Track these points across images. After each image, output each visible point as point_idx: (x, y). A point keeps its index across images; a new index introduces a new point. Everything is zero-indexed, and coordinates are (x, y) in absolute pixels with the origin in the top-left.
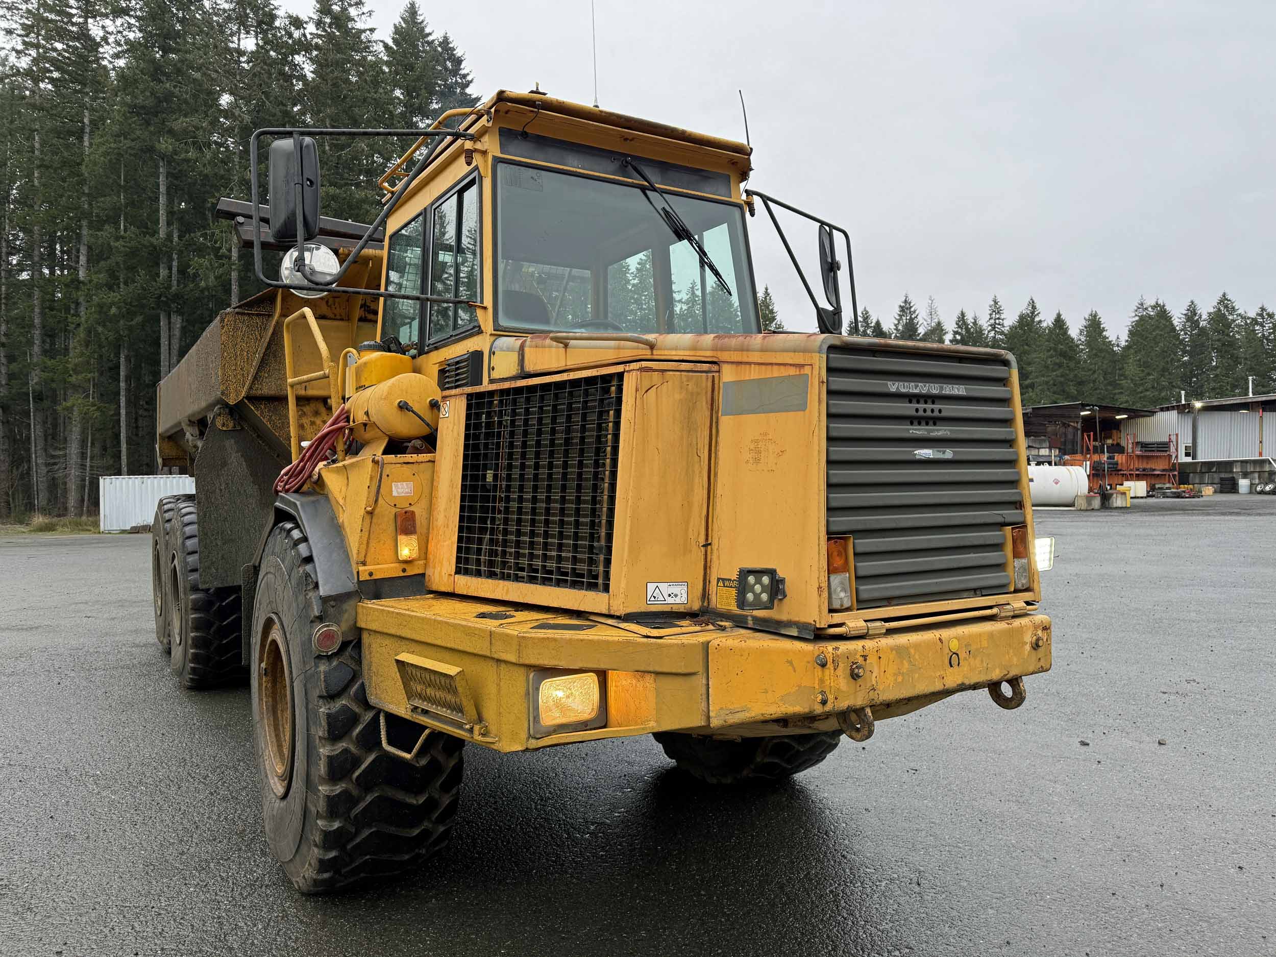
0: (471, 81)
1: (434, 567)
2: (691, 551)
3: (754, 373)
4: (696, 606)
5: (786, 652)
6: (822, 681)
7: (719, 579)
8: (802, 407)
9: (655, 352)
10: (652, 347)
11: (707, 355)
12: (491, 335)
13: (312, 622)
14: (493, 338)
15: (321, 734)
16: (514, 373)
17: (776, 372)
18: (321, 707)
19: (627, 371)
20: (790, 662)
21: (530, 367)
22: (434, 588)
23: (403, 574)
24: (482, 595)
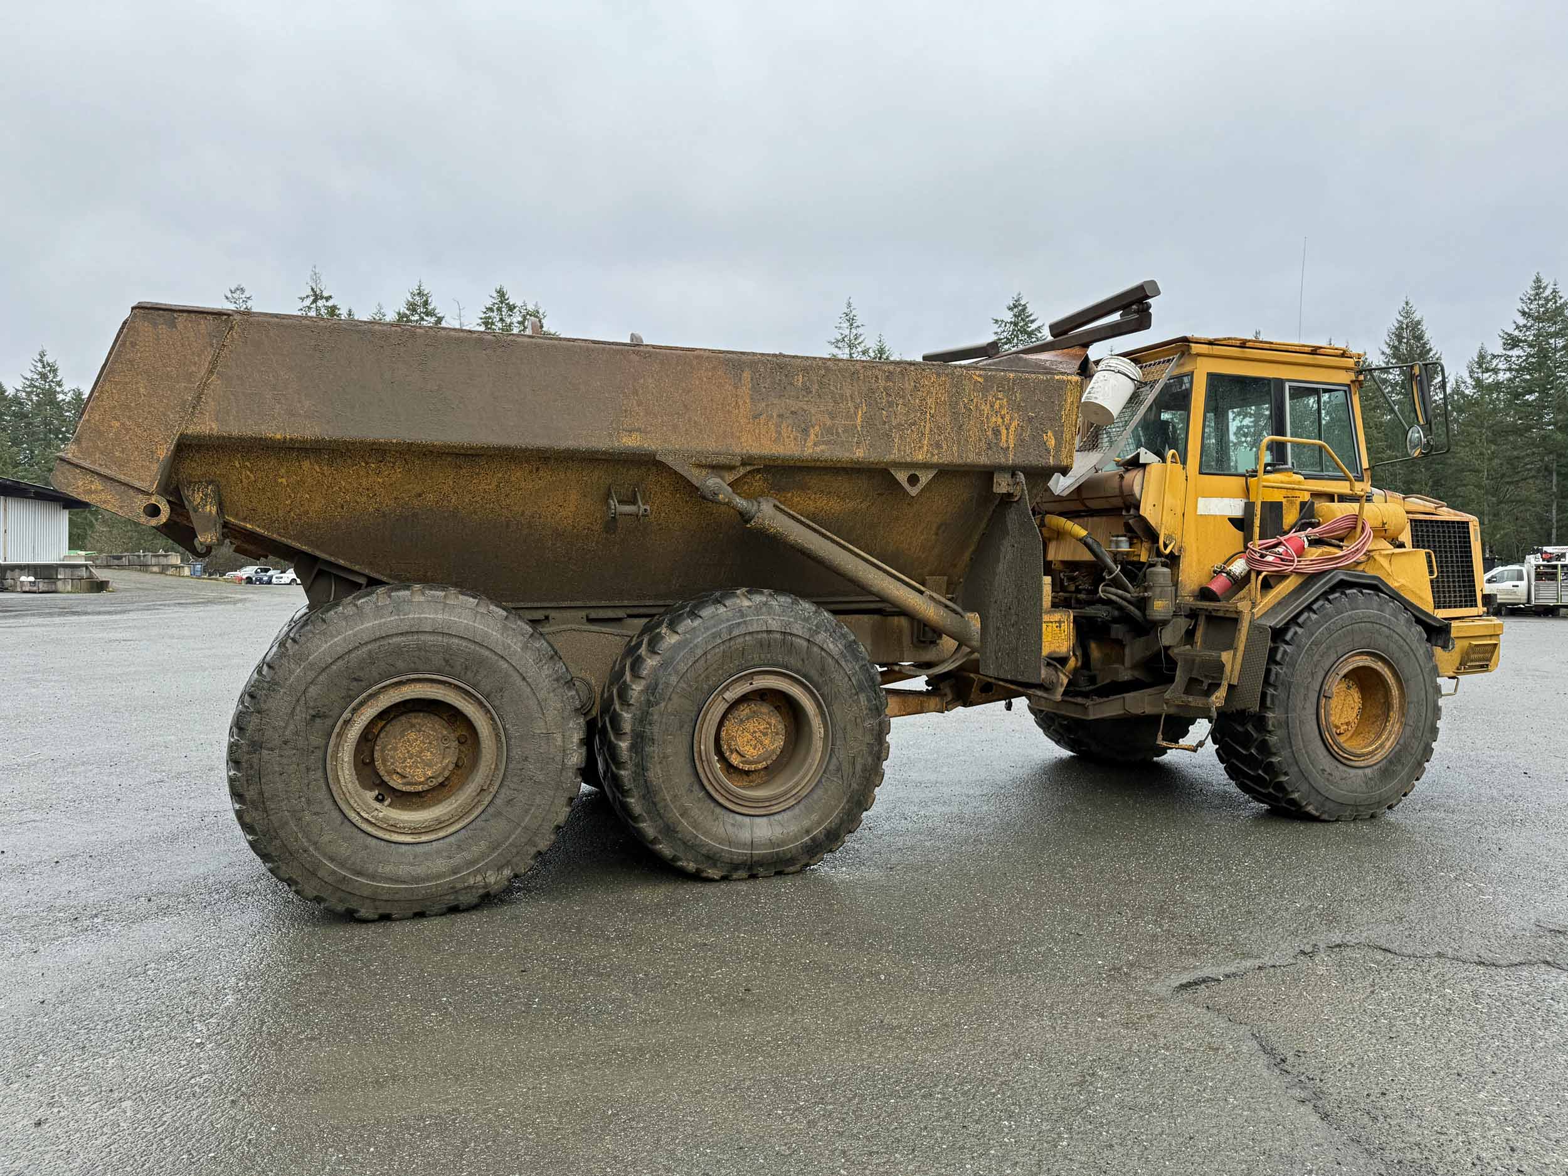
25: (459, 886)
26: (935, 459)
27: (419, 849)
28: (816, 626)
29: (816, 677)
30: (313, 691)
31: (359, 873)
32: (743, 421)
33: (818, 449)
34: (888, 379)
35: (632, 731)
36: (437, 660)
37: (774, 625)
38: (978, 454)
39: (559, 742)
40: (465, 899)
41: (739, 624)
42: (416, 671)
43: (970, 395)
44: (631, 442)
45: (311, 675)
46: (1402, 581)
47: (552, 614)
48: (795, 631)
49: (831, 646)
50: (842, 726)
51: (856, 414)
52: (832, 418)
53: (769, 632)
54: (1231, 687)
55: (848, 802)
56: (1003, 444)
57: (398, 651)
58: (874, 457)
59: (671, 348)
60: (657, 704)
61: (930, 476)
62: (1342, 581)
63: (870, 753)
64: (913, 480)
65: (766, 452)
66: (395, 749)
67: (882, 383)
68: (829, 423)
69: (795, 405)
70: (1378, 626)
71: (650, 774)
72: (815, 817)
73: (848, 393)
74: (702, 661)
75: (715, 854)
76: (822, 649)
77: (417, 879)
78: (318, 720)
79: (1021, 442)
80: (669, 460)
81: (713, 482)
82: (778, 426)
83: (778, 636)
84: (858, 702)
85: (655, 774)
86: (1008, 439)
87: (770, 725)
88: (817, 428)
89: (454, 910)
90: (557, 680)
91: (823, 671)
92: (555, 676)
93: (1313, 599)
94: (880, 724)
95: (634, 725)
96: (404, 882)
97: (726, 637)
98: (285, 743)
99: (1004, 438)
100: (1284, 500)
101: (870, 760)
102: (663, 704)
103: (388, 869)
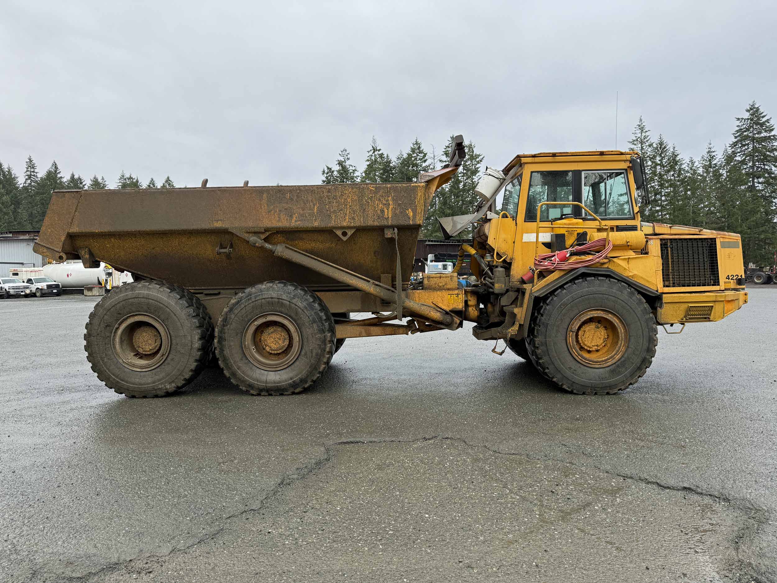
25: (156, 388)
26: (352, 225)
27: (142, 374)
28: (294, 296)
29: (294, 317)
30: (106, 317)
31: (122, 380)
32: (264, 214)
33: (297, 223)
34: (329, 192)
35: (218, 336)
36: (145, 308)
37: (274, 295)
38: (374, 221)
39: (189, 338)
40: (160, 393)
41: (259, 295)
42: (139, 311)
43: (368, 196)
44: (218, 225)
45: (105, 312)
46: (635, 272)
47: (222, 291)
48: (284, 298)
49: (300, 304)
50: (307, 337)
51: (314, 208)
52: (303, 210)
53: (272, 298)
54: (520, 325)
55: (310, 367)
56: (386, 216)
57: (132, 304)
58: (323, 225)
59: (234, 187)
60: (227, 326)
61: (352, 232)
62: (583, 273)
63: (320, 348)
64: (344, 234)
65: (274, 225)
66: (139, 339)
67: (326, 194)
68: (302, 212)
69: (286, 206)
70: (607, 296)
71: (225, 352)
72: (295, 373)
73: (310, 199)
74: (244, 309)
75: (252, 385)
76: (296, 305)
77: (140, 384)
78: (108, 328)
79: (395, 215)
80: (234, 231)
81: (253, 239)
82: (279, 214)
83: (276, 300)
84: (313, 327)
85: (227, 352)
86: (389, 213)
87: (282, 335)
88: (296, 214)
89: (156, 396)
90: (189, 316)
91: (297, 313)
92: (188, 314)
93: (564, 282)
94: (324, 336)
95: (219, 333)
96: (137, 385)
97: (253, 300)
98: (98, 334)
99: (386, 213)
100: (566, 233)
101: (320, 351)
102: (229, 326)
103: (133, 380)
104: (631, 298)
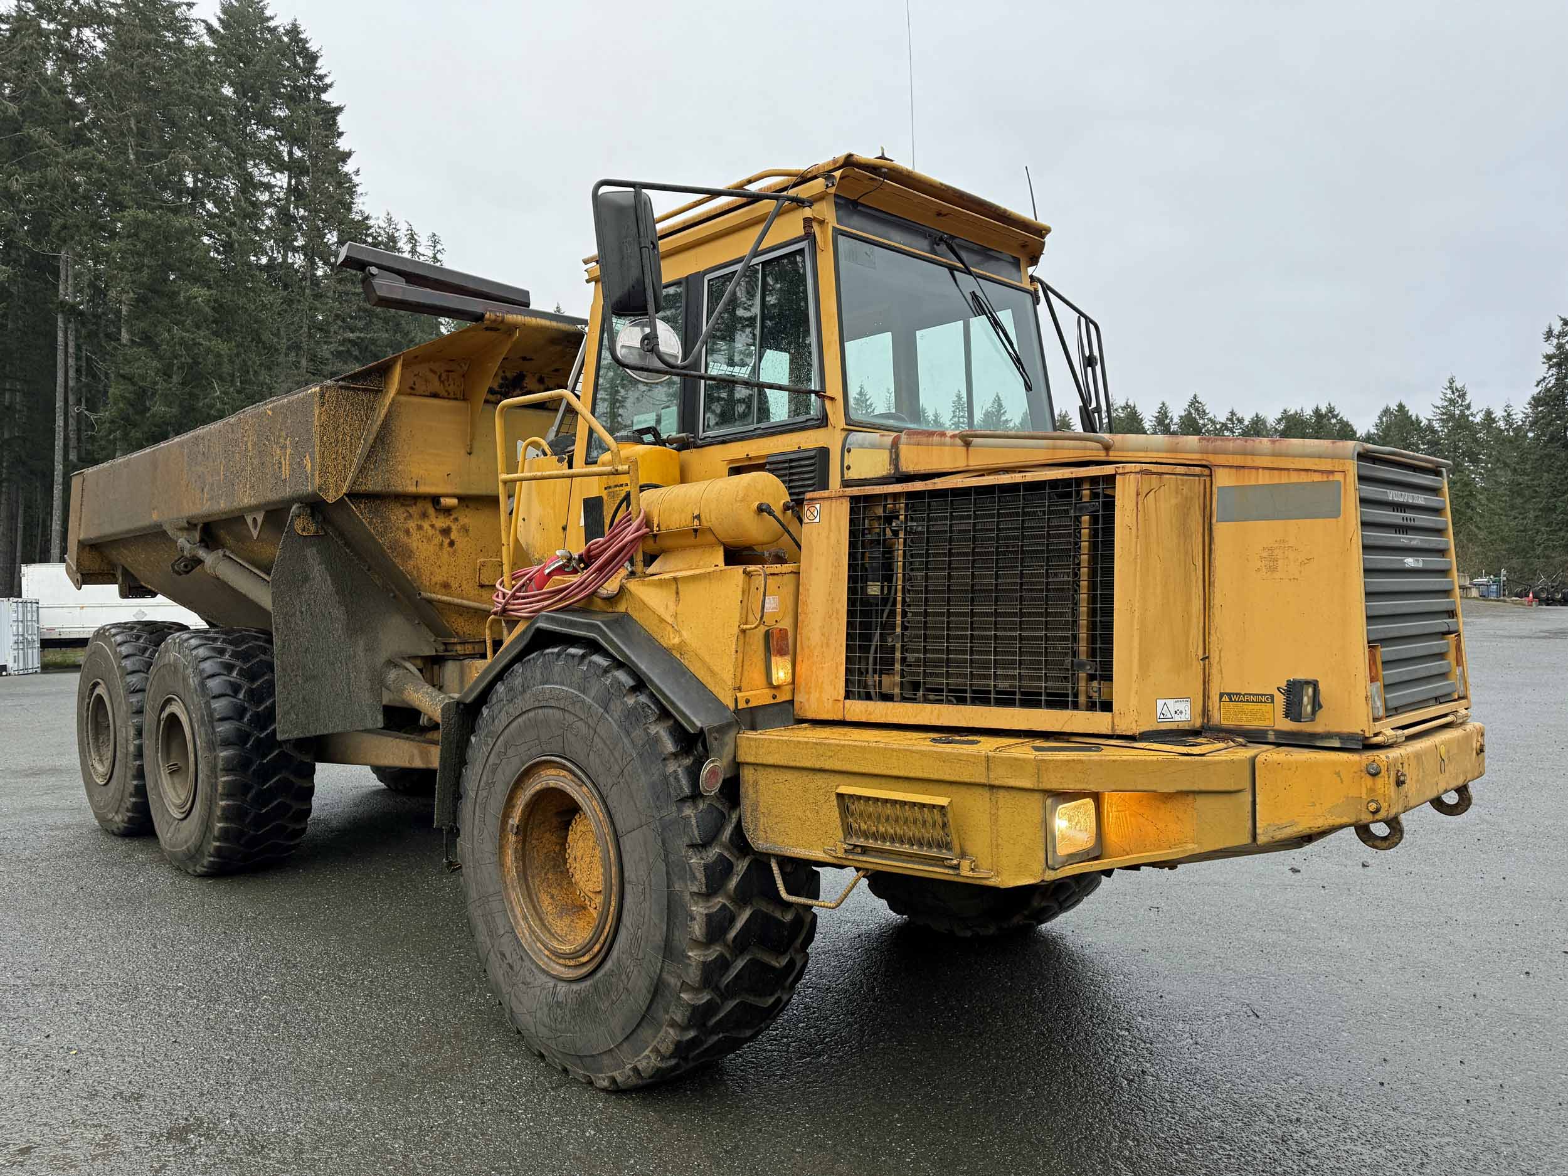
0: (331, 85)
1: (809, 693)
2: (1192, 665)
3: (1264, 478)
4: (1198, 723)
5: (1333, 763)
6: (1372, 790)
7: (1222, 695)
8: (1335, 513)
9: (1111, 453)
10: (1107, 448)
11: (1195, 457)
12: (843, 429)
13: (664, 759)
14: (846, 433)
15: (695, 889)
16: (885, 473)
17: (1294, 478)
18: (691, 858)
19: (1120, 474)
20: (1338, 774)
21: (909, 465)
22: (810, 715)
23: (773, 701)
24: (895, 721)
32: (184, 490)
51: (221, 469)
56: (283, 477)
61: (261, 517)
62: (539, 630)
63: (209, 783)
64: (255, 523)
65: (191, 512)
69: (200, 470)
73: (218, 451)
79: (293, 472)
80: (166, 528)
81: (181, 540)
82: (195, 489)
86: (285, 469)
92: (126, 688)
94: (215, 758)
100: (604, 494)
101: (209, 790)
104: (628, 734)
